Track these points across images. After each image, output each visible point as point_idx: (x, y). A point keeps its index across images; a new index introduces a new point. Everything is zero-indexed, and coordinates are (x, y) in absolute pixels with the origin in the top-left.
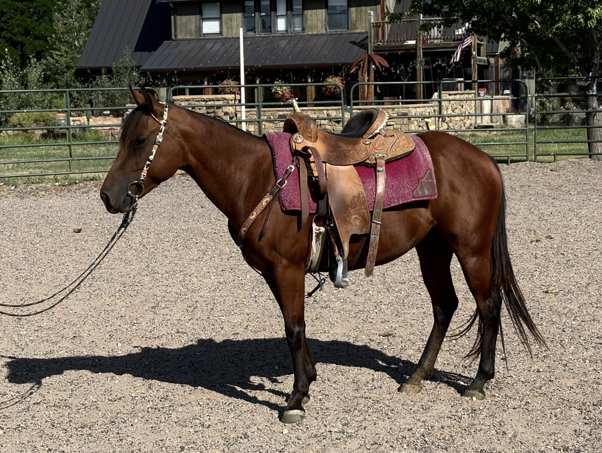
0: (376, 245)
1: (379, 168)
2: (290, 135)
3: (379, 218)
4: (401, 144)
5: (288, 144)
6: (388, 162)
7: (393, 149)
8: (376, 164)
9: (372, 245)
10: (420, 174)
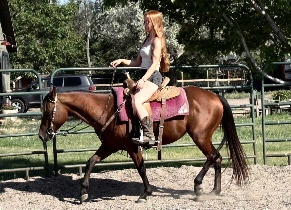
0: (161, 136)
1: (163, 103)
2: (124, 89)
3: (162, 124)
4: (174, 93)
5: (123, 92)
6: (167, 100)
7: (170, 95)
8: (161, 101)
9: (160, 136)
10: (181, 104)
